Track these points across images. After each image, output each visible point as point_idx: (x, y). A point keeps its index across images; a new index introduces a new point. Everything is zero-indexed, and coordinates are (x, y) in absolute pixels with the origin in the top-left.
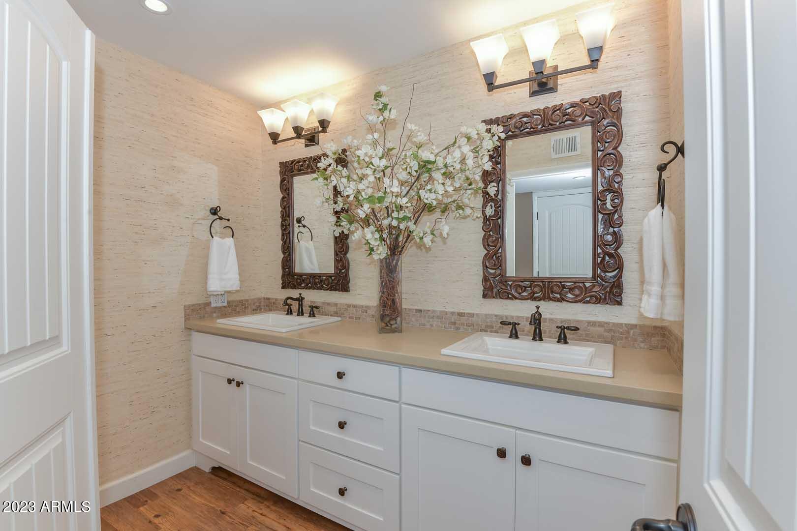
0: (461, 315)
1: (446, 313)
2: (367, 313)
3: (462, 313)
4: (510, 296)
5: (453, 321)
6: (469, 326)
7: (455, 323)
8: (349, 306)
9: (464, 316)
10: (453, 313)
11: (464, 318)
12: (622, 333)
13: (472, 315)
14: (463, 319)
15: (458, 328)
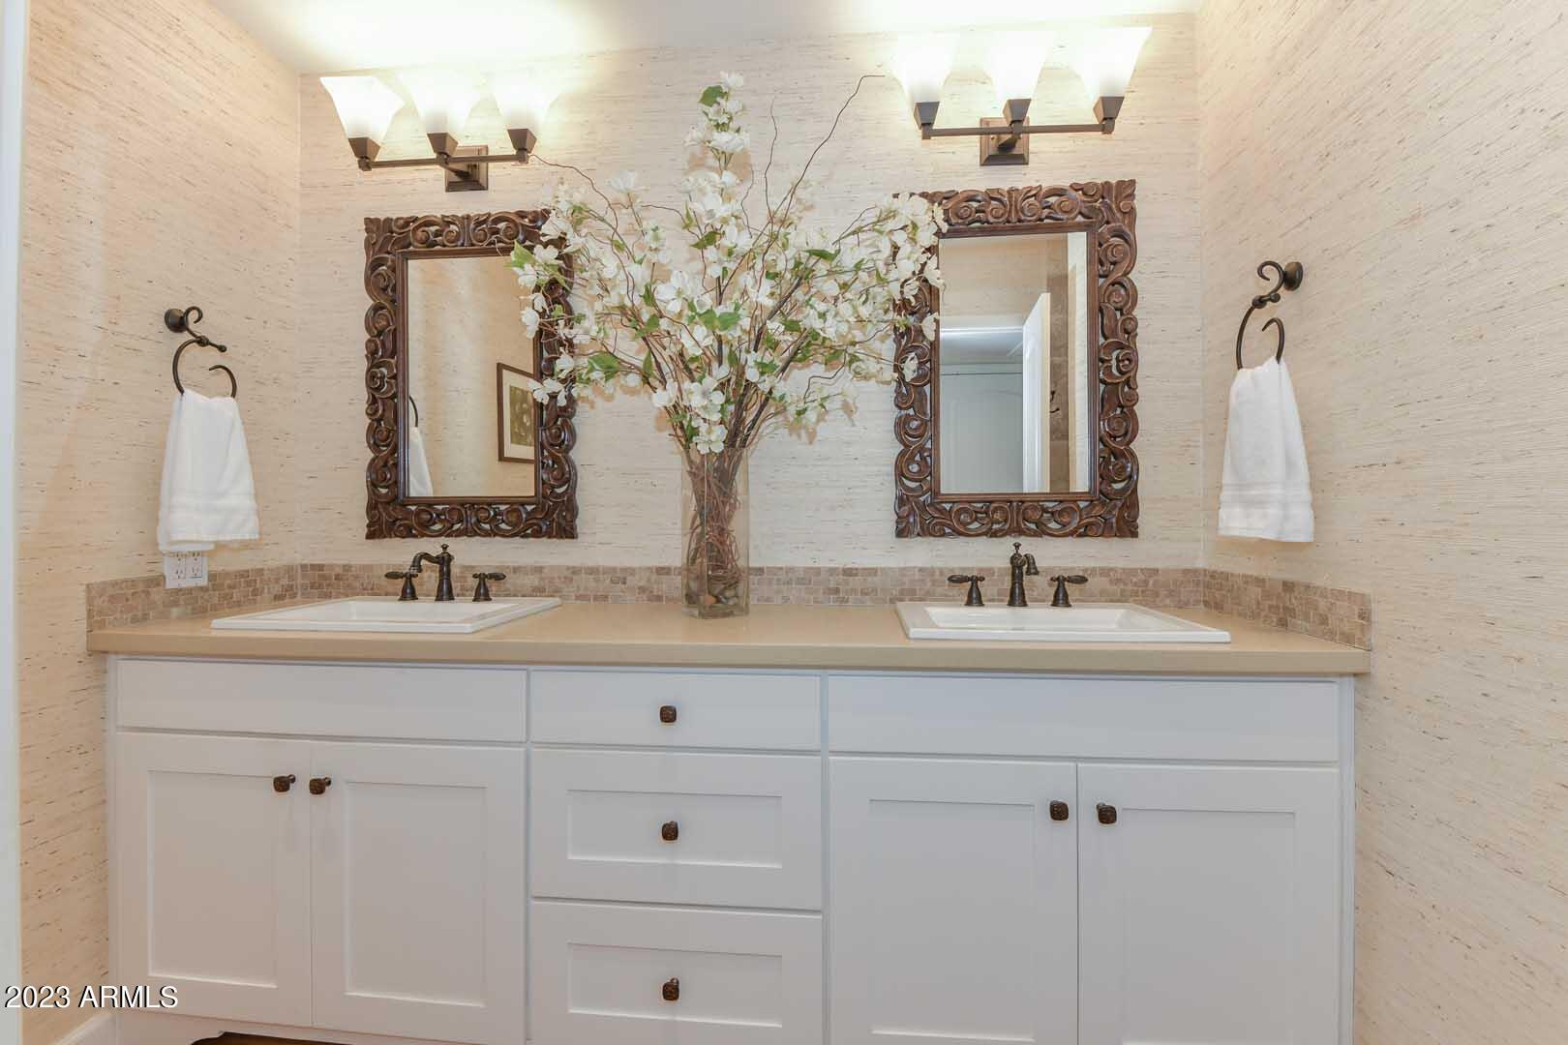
0: (849, 572)
1: (818, 571)
2: (624, 583)
3: (851, 569)
4: (948, 530)
5: (832, 585)
6: (866, 594)
7: (837, 591)
8: (575, 571)
9: (856, 575)
10: (832, 571)
11: (857, 578)
12: (1135, 584)
13: (873, 572)
14: (855, 582)
15: (844, 601)
